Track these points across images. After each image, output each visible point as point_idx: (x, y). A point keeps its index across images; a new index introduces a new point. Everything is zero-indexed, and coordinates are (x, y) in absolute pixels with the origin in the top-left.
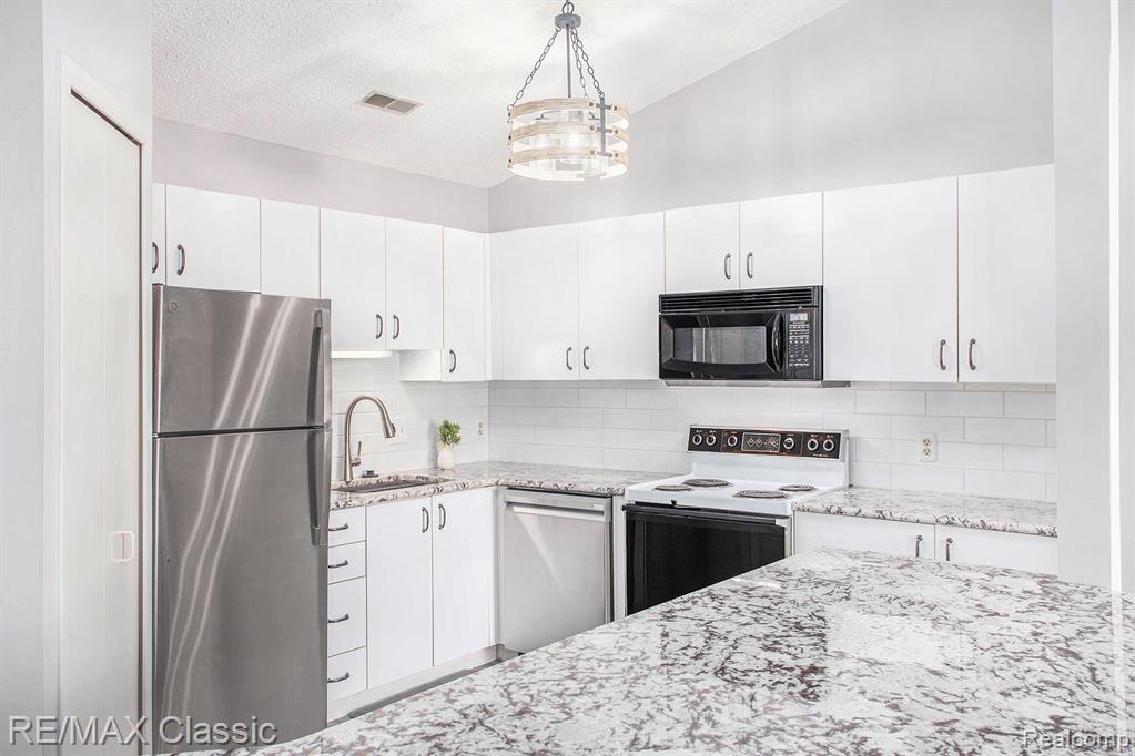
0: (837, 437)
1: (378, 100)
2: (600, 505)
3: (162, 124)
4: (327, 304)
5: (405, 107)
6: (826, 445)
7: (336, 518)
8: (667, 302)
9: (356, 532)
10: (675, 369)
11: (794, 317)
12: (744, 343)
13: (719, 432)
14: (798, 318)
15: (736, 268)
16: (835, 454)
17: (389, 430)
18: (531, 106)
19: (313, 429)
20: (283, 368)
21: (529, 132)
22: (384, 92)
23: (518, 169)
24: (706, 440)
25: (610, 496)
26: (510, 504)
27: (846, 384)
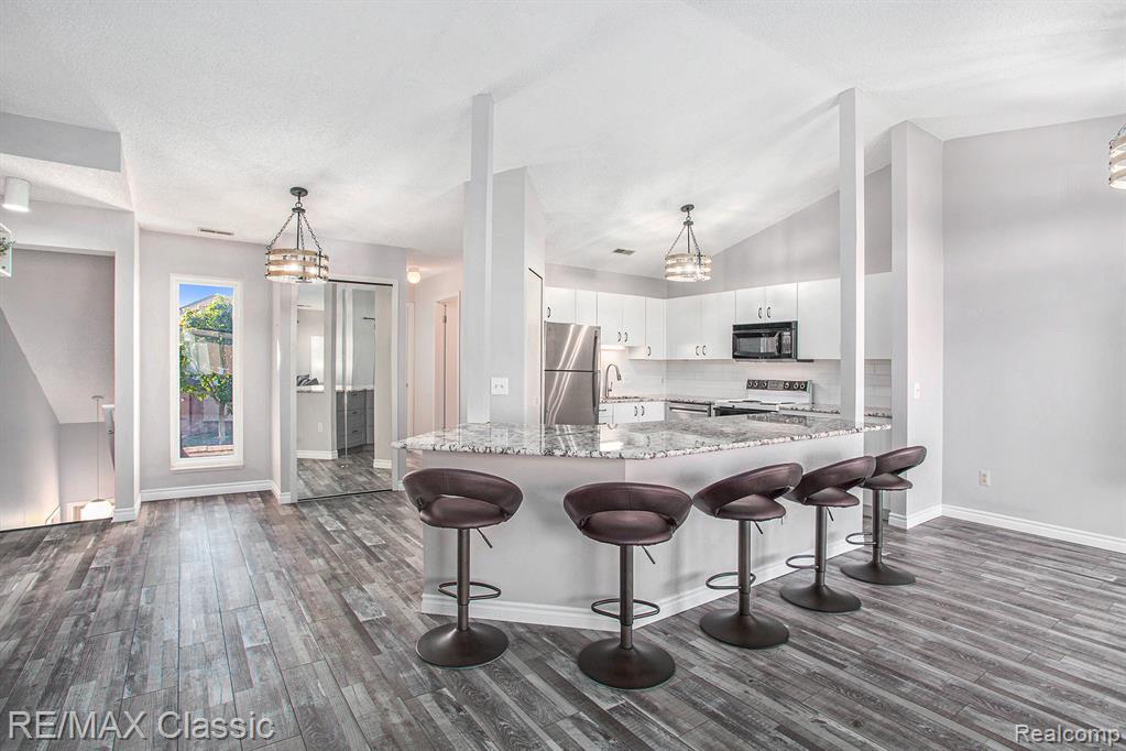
0: (806, 383)
1: (619, 251)
2: (706, 408)
3: (549, 267)
4: (599, 328)
5: (630, 252)
6: (802, 386)
7: (601, 407)
8: (736, 327)
9: (609, 413)
10: (738, 355)
11: (785, 333)
12: (766, 344)
13: (759, 381)
14: (786, 334)
15: (764, 313)
16: (805, 390)
17: (619, 378)
18: (673, 257)
19: (594, 373)
20: (583, 351)
21: (672, 266)
22: (622, 248)
23: (669, 278)
24: (754, 384)
25: (710, 404)
26: (671, 408)
27: (812, 361)
